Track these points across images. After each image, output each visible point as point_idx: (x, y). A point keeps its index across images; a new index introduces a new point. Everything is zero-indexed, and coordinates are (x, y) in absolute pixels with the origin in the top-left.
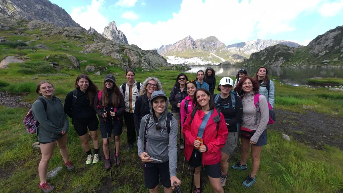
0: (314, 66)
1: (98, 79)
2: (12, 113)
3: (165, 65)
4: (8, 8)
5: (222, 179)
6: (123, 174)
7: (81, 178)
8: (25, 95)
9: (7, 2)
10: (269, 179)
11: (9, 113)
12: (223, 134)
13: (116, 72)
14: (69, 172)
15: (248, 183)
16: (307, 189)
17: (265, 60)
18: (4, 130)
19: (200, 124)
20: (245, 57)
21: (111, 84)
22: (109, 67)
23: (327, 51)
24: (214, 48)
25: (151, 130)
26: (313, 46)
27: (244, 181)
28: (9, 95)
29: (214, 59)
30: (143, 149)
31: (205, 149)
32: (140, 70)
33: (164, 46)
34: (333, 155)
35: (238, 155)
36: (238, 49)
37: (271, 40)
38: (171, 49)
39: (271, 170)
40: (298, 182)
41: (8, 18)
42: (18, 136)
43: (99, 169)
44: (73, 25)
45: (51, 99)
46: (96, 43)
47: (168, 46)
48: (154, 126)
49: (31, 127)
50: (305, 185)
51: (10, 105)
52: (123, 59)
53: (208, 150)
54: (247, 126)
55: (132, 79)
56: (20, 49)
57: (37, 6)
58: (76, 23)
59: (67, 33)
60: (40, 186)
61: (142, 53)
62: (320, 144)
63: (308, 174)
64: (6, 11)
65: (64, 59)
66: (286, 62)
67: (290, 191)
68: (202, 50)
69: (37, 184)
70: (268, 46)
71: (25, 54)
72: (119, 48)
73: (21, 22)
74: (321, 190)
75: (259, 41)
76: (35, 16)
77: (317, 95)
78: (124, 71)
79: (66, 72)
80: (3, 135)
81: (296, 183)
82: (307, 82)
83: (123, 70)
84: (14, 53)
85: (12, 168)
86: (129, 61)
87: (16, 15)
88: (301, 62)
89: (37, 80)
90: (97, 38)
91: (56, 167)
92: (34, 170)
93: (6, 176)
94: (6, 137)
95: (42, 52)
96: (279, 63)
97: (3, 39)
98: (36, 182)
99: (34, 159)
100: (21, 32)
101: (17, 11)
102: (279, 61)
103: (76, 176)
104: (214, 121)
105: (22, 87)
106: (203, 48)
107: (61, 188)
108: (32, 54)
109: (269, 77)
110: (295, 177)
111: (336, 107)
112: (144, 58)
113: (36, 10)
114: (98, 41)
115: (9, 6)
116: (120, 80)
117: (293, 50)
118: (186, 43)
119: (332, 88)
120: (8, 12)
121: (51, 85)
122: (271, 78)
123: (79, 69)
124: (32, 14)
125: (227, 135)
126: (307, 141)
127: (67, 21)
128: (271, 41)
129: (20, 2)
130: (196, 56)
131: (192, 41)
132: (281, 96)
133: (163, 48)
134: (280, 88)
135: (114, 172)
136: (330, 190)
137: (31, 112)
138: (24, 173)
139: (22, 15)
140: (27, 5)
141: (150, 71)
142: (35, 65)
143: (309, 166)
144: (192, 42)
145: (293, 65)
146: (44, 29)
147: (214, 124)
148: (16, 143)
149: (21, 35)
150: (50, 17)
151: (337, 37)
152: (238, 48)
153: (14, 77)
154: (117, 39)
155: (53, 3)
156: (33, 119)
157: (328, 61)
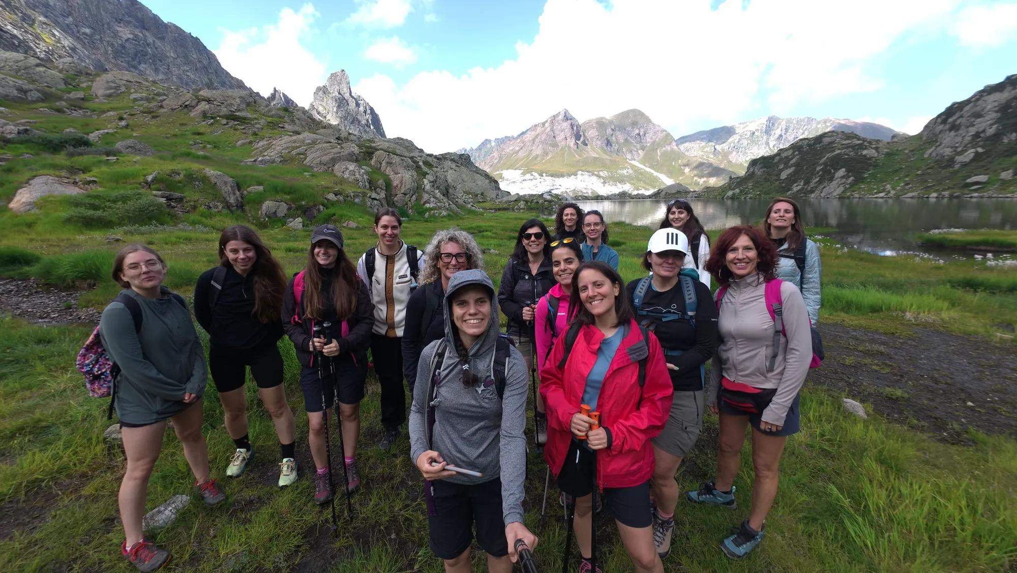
0: (940, 194)
1: (297, 241)
2: (49, 342)
3: (494, 196)
4: (37, 38)
5: (661, 530)
6: (368, 517)
7: (246, 529)
8: (84, 289)
9: (34, 21)
10: (800, 533)
11: (39, 341)
12: (659, 396)
13: (350, 218)
14: (211, 511)
15: (738, 545)
16: (915, 560)
17: (792, 180)
18: (23, 389)
19: (590, 366)
20: (731, 170)
21: (332, 252)
22: (327, 204)
23: (980, 150)
24: (638, 146)
25: (448, 384)
26: (936, 135)
27: (727, 537)
28: (39, 290)
29: (638, 177)
30: (425, 440)
31: (605, 440)
32: (421, 211)
33: (490, 141)
34: (997, 459)
35: (710, 461)
36: (710, 147)
37: (809, 118)
38: (511, 148)
39: (808, 504)
40: (889, 541)
41: (38, 65)
42: (65, 407)
43: (298, 504)
44: (223, 84)
45: (154, 300)
46: (291, 136)
47: (501, 142)
48: (459, 373)
49: (96, 378)
50: (911, 550)
51: (42, 318)
52: (370, 182)
53: (614, 444)
54: (742, 376)
55: (394, 236)
56: (71, 155)
57: (119, 29)
58: (232, 78)
59: (207, 106)
60: (126, 551)
61: (426, 163)
62: (956, 426)
63: (915, 515)
64: (32, 45)
65: (197, 183)
66: (856, 185)
67: (863, 566)
68: (605, 152)
69: (117, 545)
70: (801, 137)
71: (85, 170)
72: (357, 148)
73: (72, 79)
74: (959, 566)
75: (772, 123)
76: (114, 58)
77: (950, 282)
78: (370, 214)
79: (204, 220)
80: (21, 404)
81: (883, 543)
82: (919, 242)
83: (368, 213)
84: (55, 167)
85: (47, 501)
86: (388, 185)
87: (60, 57)
88: (902, 184)
89: (120, 243)
90: (293, 121)
91: (174, 495)
92: (109, 505)
93: (29, 522)
94: (31, 410)
95: (135, 162)
96: (835, 188)
97: (22, 128)
98: (115, 541)
99: (108, 474)
100: (76, 105)
101: (64, 47)
102: (834, 183)
103: (230, 522)
104: (630, 357)
105: (75, 265)
106: (607, 145)
107: (187, 557)
108: (104, 169)
109: (805, 229)
110: (880, 526)
111: (1008, 317)
112: (430, 177)
113: (117, 42)
114: (297, 128)
115: (39, 31)
116: (362, 241)
117: (877, 149)
118: (557, 132)
119: (994, 260)
120: (38, 50)
121: (154, 257)
122: (809, 233)
123: (243, 211)
124: (106, 52)
125: (670, 397)
126: (918, 420)
127: (207, 73)
128: (810, 120)
129: (71, 19)
130: (584, 168)
131: (572, 126)
132: (839, 285)
133: (488, 146)
134: (837, 261)
135: (342, 511)
136: (986, 564)
137: (97, 336)
138: (80, 514)
139: (76, 57)
140: (90, 27)
141: (449, 215)
142: (115, 202)
143: (922, 493)
144: (572, 128)
145: (876, 193)
146: (138, 95)
147: (632, 367)
148: (58, 427)
149: (75, 114)
150: (158, 60)
151: (1010, 107)
152: (710, 144)
153: (53, 237)
154: (352, 123)
155: (166, 21)
156: (103, 354)
157: (982, 178)
